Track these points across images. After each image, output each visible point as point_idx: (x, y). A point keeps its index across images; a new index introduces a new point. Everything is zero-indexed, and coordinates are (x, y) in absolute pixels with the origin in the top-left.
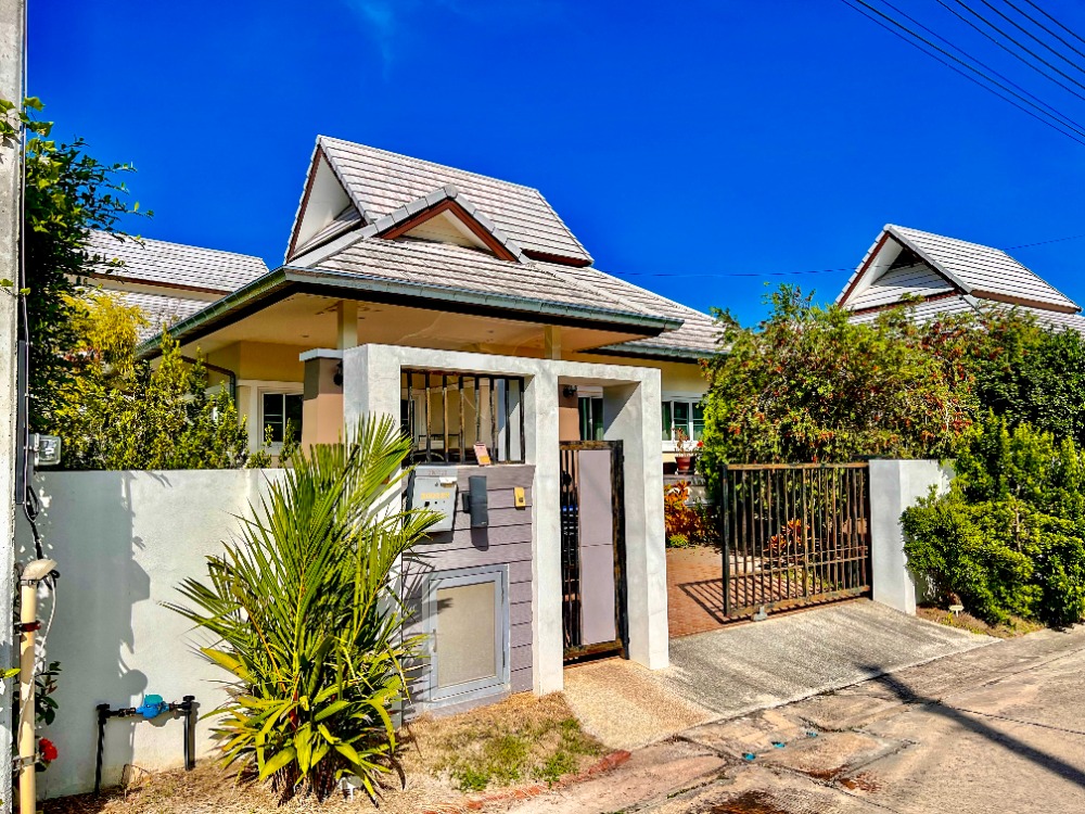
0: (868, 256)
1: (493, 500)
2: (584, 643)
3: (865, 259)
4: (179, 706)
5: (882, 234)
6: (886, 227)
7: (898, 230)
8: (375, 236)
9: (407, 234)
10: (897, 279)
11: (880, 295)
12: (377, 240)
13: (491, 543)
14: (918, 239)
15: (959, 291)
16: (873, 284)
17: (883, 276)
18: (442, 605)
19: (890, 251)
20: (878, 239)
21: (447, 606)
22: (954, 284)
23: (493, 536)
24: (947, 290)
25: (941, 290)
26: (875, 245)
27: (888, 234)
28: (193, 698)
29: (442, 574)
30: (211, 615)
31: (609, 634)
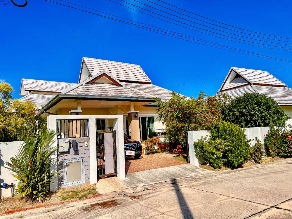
0: (228, 76)
1: (79, 145)
2: (106, 174)
3: (227, 76)
4: (10, 185)
5: (231, 70)
6: (232, 68)
7: (234, 68)
8: (86, 84)
9: (94, 82)
10: (236, 81)
11: (232, 85)
12: (87, 85)
13: (79, 153)
14: (240, 70)
15: (250, 84)
16: (230, 82)
17: (233, 80)
18: (67, 166)
19: (233, 74)
20: (230, 71)
21: (68, 166)
22: (248, 82)
23: (79, 152)
24: (247, 83)
25: (245, 84)
26: (229, 73)
27: (232, 70)
28: (13, 184)
29: (66, 160)
30: (12, 168)
31: (112, 171)
